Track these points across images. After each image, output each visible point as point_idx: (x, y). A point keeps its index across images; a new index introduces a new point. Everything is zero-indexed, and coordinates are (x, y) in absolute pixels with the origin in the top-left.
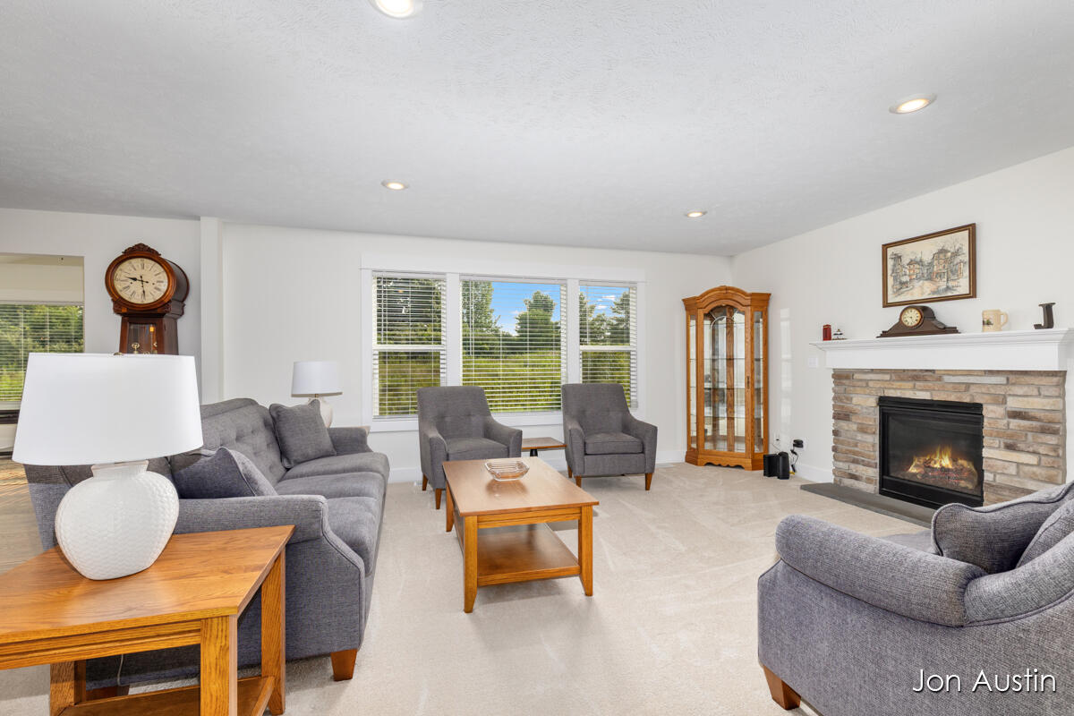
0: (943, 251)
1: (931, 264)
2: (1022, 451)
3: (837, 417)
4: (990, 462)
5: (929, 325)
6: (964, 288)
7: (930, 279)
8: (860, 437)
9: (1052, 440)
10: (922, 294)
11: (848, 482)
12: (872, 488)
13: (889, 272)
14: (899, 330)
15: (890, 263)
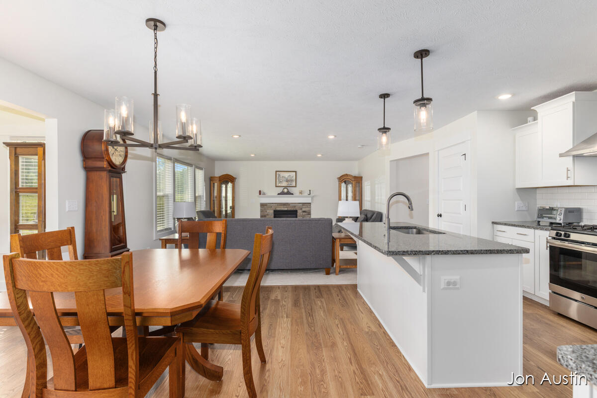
0: (290, 176)
1: (287, 178)
3: (262, 216)
5: (289, 193)
6: (294, 185)
7: (287, 181)
9: (309, 216)
10: (286, 185)
13: (277, 178)
14: (282, 193)
15: (277, 176)
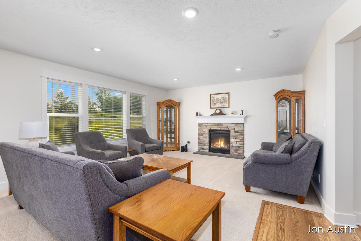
0: (223, 97)
1: (221, 100)
2: (237, 139)
3: (199, 135)
4: (232, 142)
5: (221, 114)
6: (227, 106)
7: (220, 103)
8: (205, 139)
9: (242, 136)
10: (219, 106)
11: (202, 150)
12: (207, 151)
13: (212, 101)
14: (215, 114)
15: (212, 98)
